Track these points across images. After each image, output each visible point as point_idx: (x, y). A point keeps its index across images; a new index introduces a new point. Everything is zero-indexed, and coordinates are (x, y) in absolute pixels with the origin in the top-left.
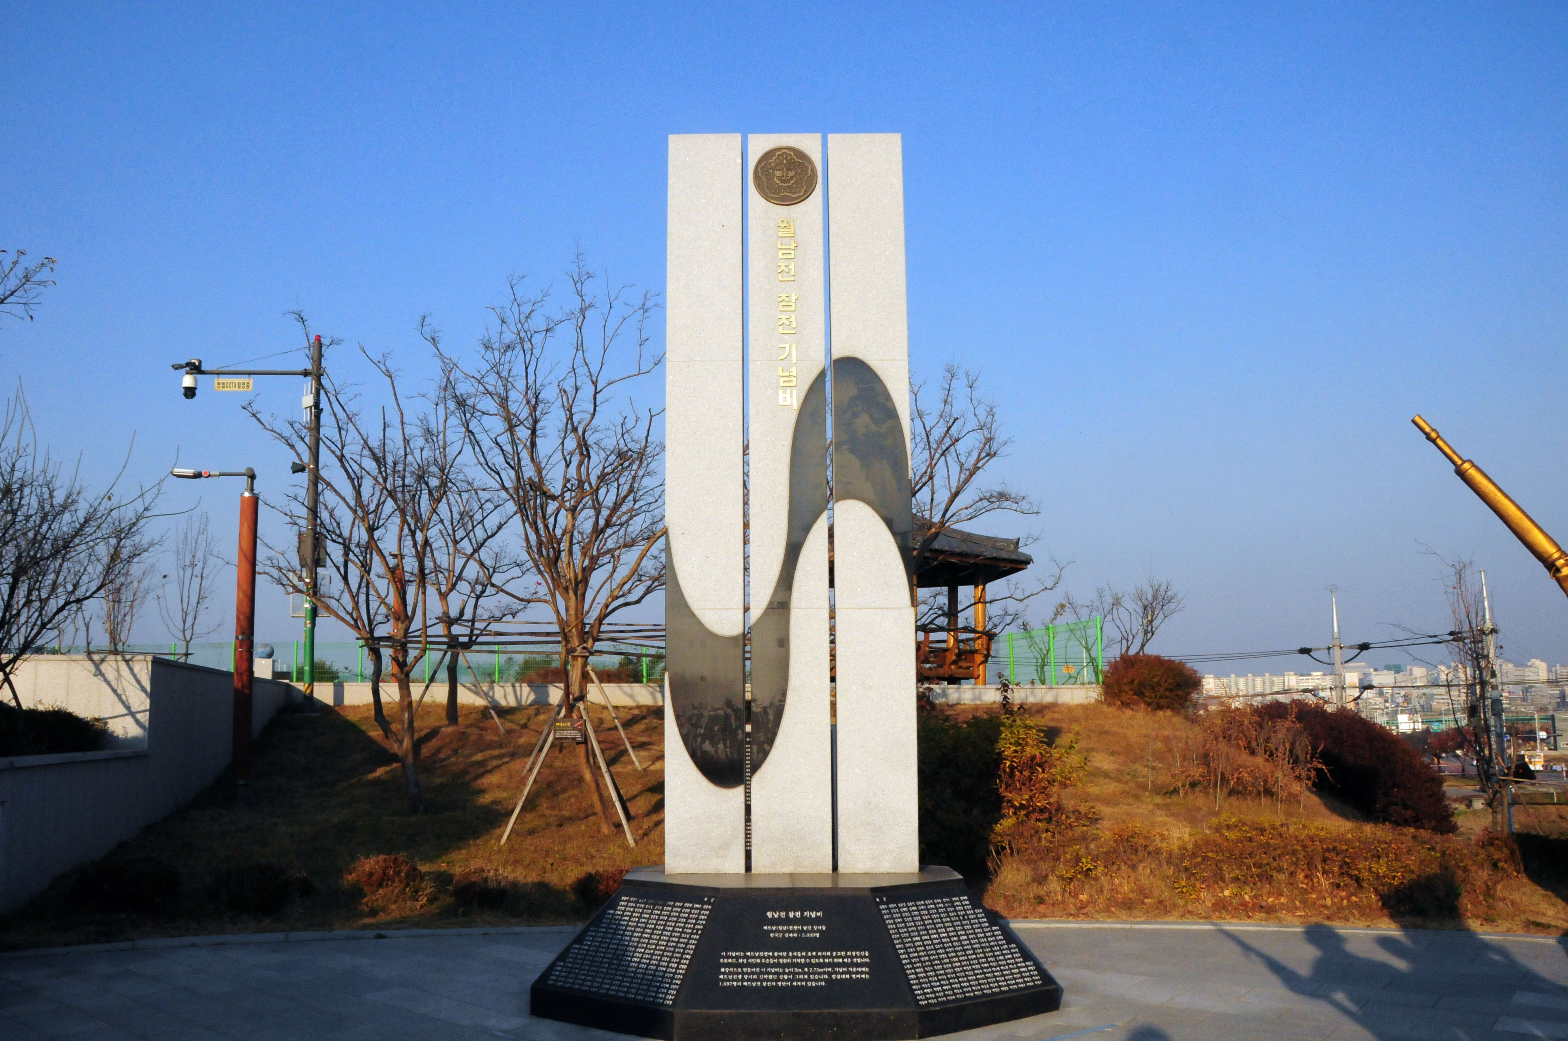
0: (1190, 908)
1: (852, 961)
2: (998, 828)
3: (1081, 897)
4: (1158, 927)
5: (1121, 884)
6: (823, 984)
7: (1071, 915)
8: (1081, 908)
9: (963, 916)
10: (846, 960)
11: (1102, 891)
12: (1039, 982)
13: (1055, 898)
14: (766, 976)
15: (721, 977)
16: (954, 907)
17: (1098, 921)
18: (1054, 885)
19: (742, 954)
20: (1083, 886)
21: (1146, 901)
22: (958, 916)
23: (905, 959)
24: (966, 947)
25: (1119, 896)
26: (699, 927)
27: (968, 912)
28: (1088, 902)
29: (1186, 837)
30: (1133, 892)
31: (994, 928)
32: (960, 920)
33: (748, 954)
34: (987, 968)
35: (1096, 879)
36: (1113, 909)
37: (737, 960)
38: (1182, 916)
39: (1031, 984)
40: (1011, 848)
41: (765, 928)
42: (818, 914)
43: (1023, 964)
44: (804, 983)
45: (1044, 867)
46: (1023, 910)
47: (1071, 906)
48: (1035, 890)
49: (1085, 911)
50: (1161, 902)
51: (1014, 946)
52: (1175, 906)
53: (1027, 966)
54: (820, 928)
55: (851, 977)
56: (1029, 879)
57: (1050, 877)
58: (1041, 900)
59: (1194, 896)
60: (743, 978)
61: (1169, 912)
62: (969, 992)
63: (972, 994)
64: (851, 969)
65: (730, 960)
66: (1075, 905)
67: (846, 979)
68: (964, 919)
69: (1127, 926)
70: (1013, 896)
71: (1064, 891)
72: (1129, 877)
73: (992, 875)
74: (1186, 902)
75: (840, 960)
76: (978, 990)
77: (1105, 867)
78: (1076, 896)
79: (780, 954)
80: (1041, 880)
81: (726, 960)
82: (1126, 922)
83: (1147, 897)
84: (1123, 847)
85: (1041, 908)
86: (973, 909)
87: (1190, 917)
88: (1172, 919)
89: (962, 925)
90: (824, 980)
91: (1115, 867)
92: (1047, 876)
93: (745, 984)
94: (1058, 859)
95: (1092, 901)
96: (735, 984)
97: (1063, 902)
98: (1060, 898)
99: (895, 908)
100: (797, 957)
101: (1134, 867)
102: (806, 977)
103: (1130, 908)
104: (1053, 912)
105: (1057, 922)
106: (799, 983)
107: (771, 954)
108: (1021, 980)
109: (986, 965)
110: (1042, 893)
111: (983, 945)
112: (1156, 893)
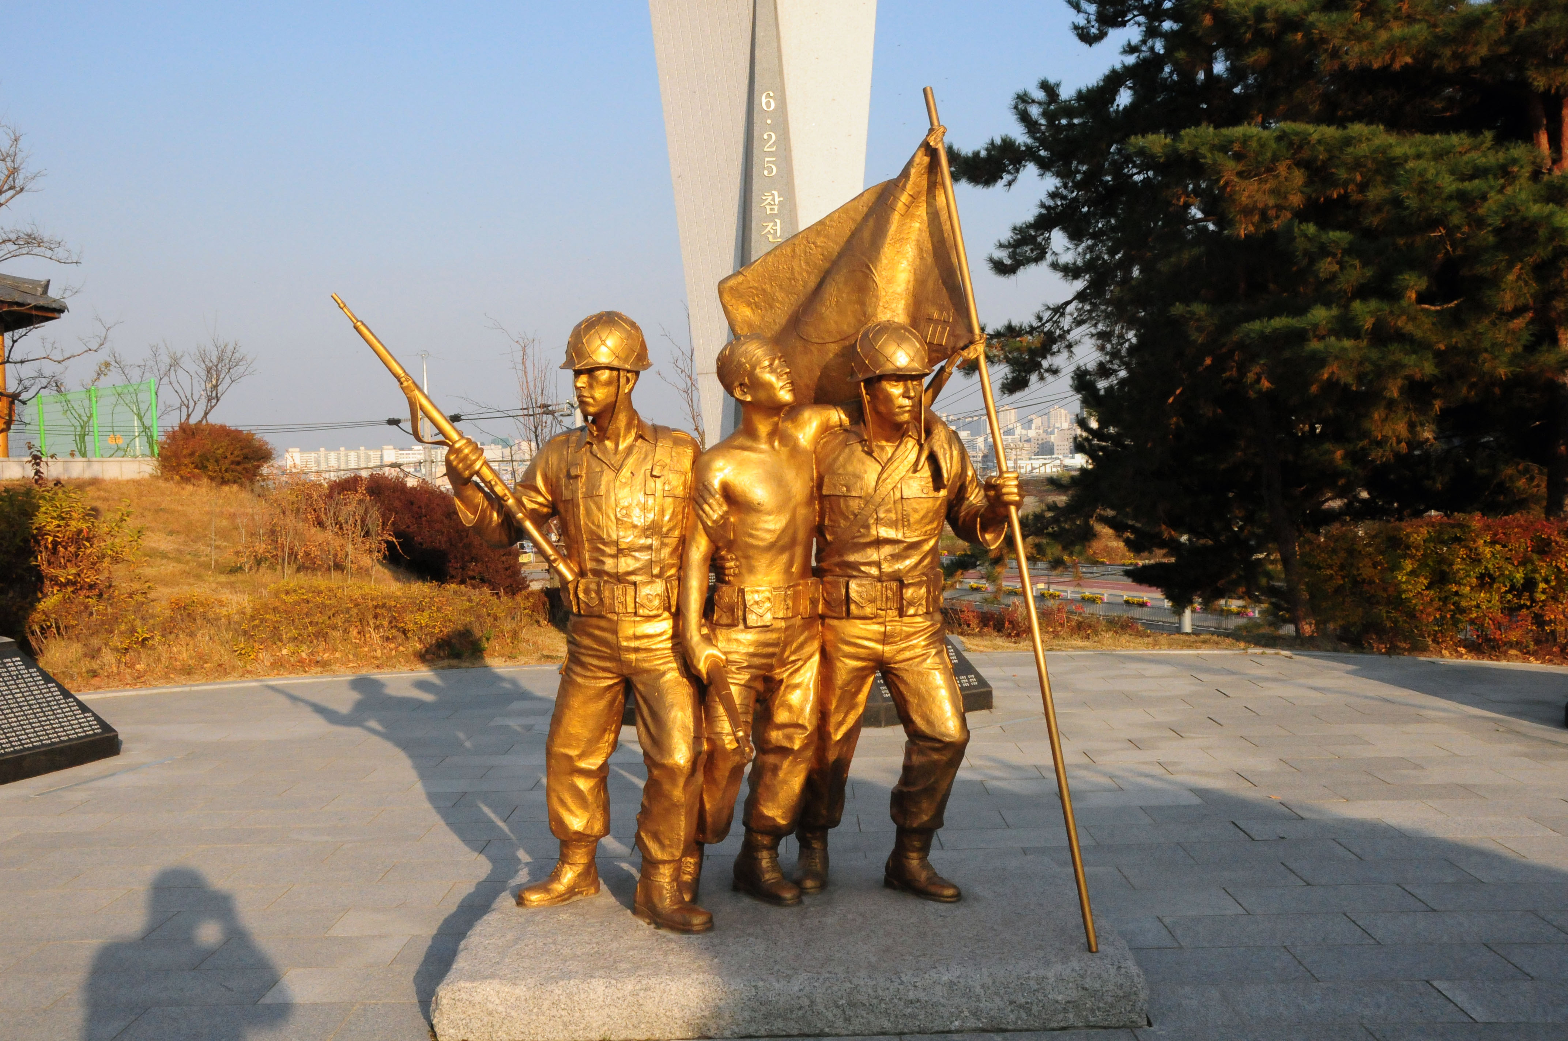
0: (249, 668)
2: (41, 606)
3: (138, 667)
4: (217, 687)
5: (179, 652)
7: (127, 684)
8: (139, 678)
9: (17, 675)
11: (159, 659)
12: (99, 731)
13: (110, 670)
16: (7, 668)
17: (156, 687)
18: (108, 657)
20: (139, 657)
21: (205, 665)
22: (11, 676)
24: (21, 704)
25: (178, 663)
27: (21, 672)
28: (145, 672)
29: (246, 603)
30: (192, 658)
31: (50, 685)
32: (13, 680)
34: (45, 721)
35: (153, 648)
36: (172, 676)
38: (242, 676)
39: (91, 732)
40: (58, 628)
43: (82, 716)
45: (95, 642)
46: (75, 685)
47: (128, 676)
48: (86, 664)
49: (143, 679)
50: (220, 665)
51: (71, 700)
52: (234, 668)
53: (85, 717)
56: (80, 654)
57: (104, 650)
58: (94, 674)
59: (252, 657)
61: (229, 673)
62: (27, 743)
63: (31, 745)
66: (131, 675)
68: (18, 679)
69: (187, 689)
70: (63, 673)
71: (119, 661)
72: (188, 645)
73: (38, 654)
74: (245, 663)
76: (37, 741)
77: (163, 636)
78: (132, 666)
80: (94, 654)
82: (185, 685)
83: (206, 663)
84: (181, 615)
85: (95, 681)
86: (27, 668)
87: (249, 676)
88: (231, 679)
89: (17, 684)
91: (173, 636)
92: (99, 649)
94: (112, 632)
95: (149, 670)
97: (119, 674)
98: (115, 670)
101: (192, 635)
103: (189, 674)
104: (108, 684)
105: (114, 691)
108: (80, 730)
109: (44, 719)
110: (95, 667)
111: (40, 701)
112: (216, 658)
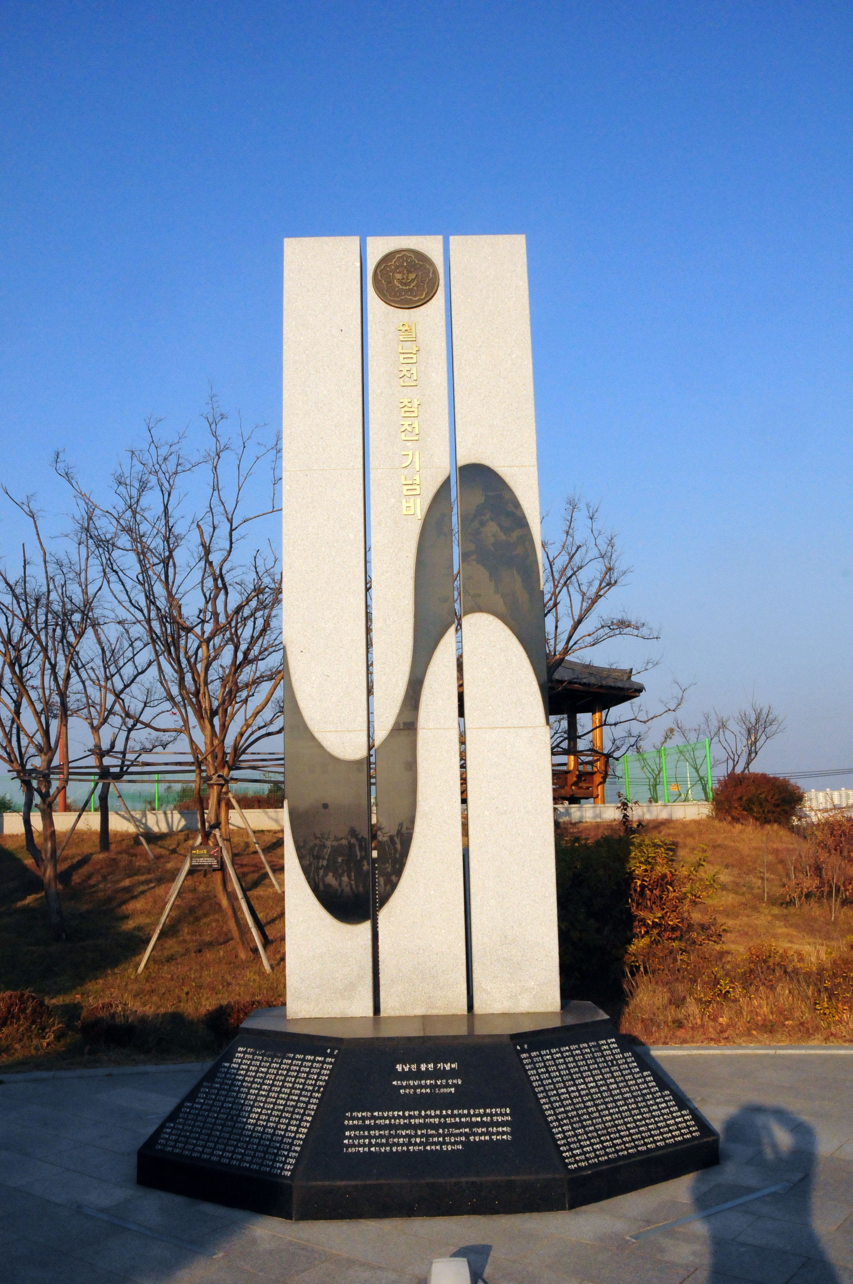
0: (833, 1030)
1: (492, 1120)
2: (632, 948)
3: (721, 1019)
4: (803, 1052)
5: (760, 1006)
6: (460, 1147)
7: (712, 1039)
8: (722, 1032)
9: (612, 1061)
10: (485, 1119)
11: (741, 1013)
12: (697, 1134)
13: (694, 1022)
14: (396, 1140)
15: (346, 1141)
16: (602, 1051)
17: (740, 1047)
18: (692, 1008)
19: (369, 1114)
20: (722, 1008)
21: (787, 1023)
22: (606, 1061)
23: (550, 1115)
24: (616, 1098)
25: (759, 1018)
26: (321, 1083)
27: (617, 1057)
28: (728, 1025)
29: (823, 956)
30: (772, 1013)
31: (645, 1073)
32: (608, 1066)
33: (376, 1114)
34: (640, 1120)
35: (736, 1001)
36: (754, 1032)
37: (364, 1122)
38: (826, 1039)
39: (689, 1136)
40: (645, 968)
41: (395, 1083)
42: (453, 1066)
43: (679, 1114)
44: (438, 1147)
45: (681, 988)
46: (662, 1035)
47: (711, 1030)
48: (672, 1013)
49: (726, 1035)
50: (802, 1024)
51: (667, 1092)
52: (817, 1029)
53: (683, 1116)
54: (455, 1081)
55: (491, 1139)
56: (666, 1001)
57: (688, 1000)
58: (679, 1024)
59: (837, 1018)
60: (370, 1142)
61: (813, 1034)
62: (622, 1150)
63: (626, 1153)
64: (490, 1129)
65: (355, 1122)
66: (714, 1028)
67: (486, 1141)
68: (613, 1065)
69: (772, 1052)
70: (651, 1020)
71: (703, 1014)
72: (767, 998)
73: (628, 996)
74: (829, 1024)
75: (479, 1119)
76: (632, 1148)
77: (744, 988)
78: (715, 1019)
79: (412, 1113)
80: (678, 1002)
81: (351, 1122)
82: (770, 1047)
83: (787, 1019)
84: (762, 968)
85: (680, 1033)
86: (622, 1052)
87: (835, 1041)
88: (815, 1043)
89: (611, 1072)
90: (461, 1142)
91: (753, 988)
92: (684, 998)
93: (373, 1149)
94: (696, 981)
95: (732, 1025)
96: (361, 1149)
97: (703, 1026)
98: (699, 1021)
99: (538, 1056)
100: (430, 1117)
101: (772, 988)
102: (441, 1139)
103: (771, 1032)
104: (693, 1037)
105: (698, 1048)
106: (433, 1147)
107: (401, 1113)
108: (677, 1133)
109: (639, 1117)
110: (680, 1016)
111: (635, 1094)
112: (797, 1014)
